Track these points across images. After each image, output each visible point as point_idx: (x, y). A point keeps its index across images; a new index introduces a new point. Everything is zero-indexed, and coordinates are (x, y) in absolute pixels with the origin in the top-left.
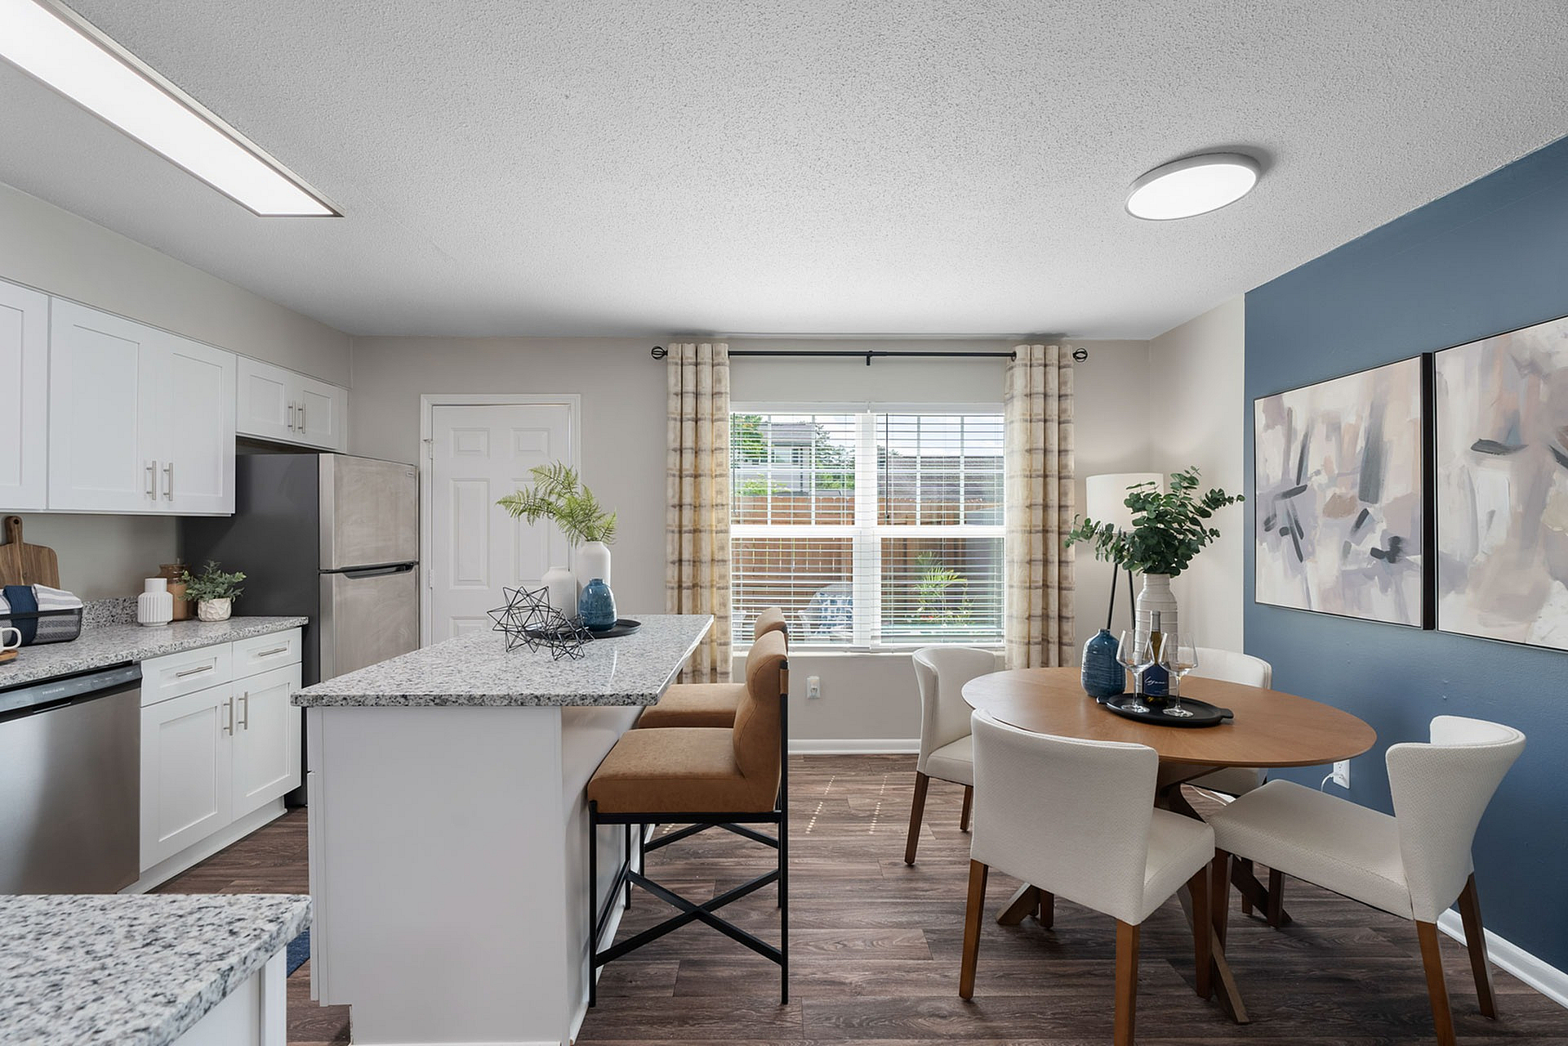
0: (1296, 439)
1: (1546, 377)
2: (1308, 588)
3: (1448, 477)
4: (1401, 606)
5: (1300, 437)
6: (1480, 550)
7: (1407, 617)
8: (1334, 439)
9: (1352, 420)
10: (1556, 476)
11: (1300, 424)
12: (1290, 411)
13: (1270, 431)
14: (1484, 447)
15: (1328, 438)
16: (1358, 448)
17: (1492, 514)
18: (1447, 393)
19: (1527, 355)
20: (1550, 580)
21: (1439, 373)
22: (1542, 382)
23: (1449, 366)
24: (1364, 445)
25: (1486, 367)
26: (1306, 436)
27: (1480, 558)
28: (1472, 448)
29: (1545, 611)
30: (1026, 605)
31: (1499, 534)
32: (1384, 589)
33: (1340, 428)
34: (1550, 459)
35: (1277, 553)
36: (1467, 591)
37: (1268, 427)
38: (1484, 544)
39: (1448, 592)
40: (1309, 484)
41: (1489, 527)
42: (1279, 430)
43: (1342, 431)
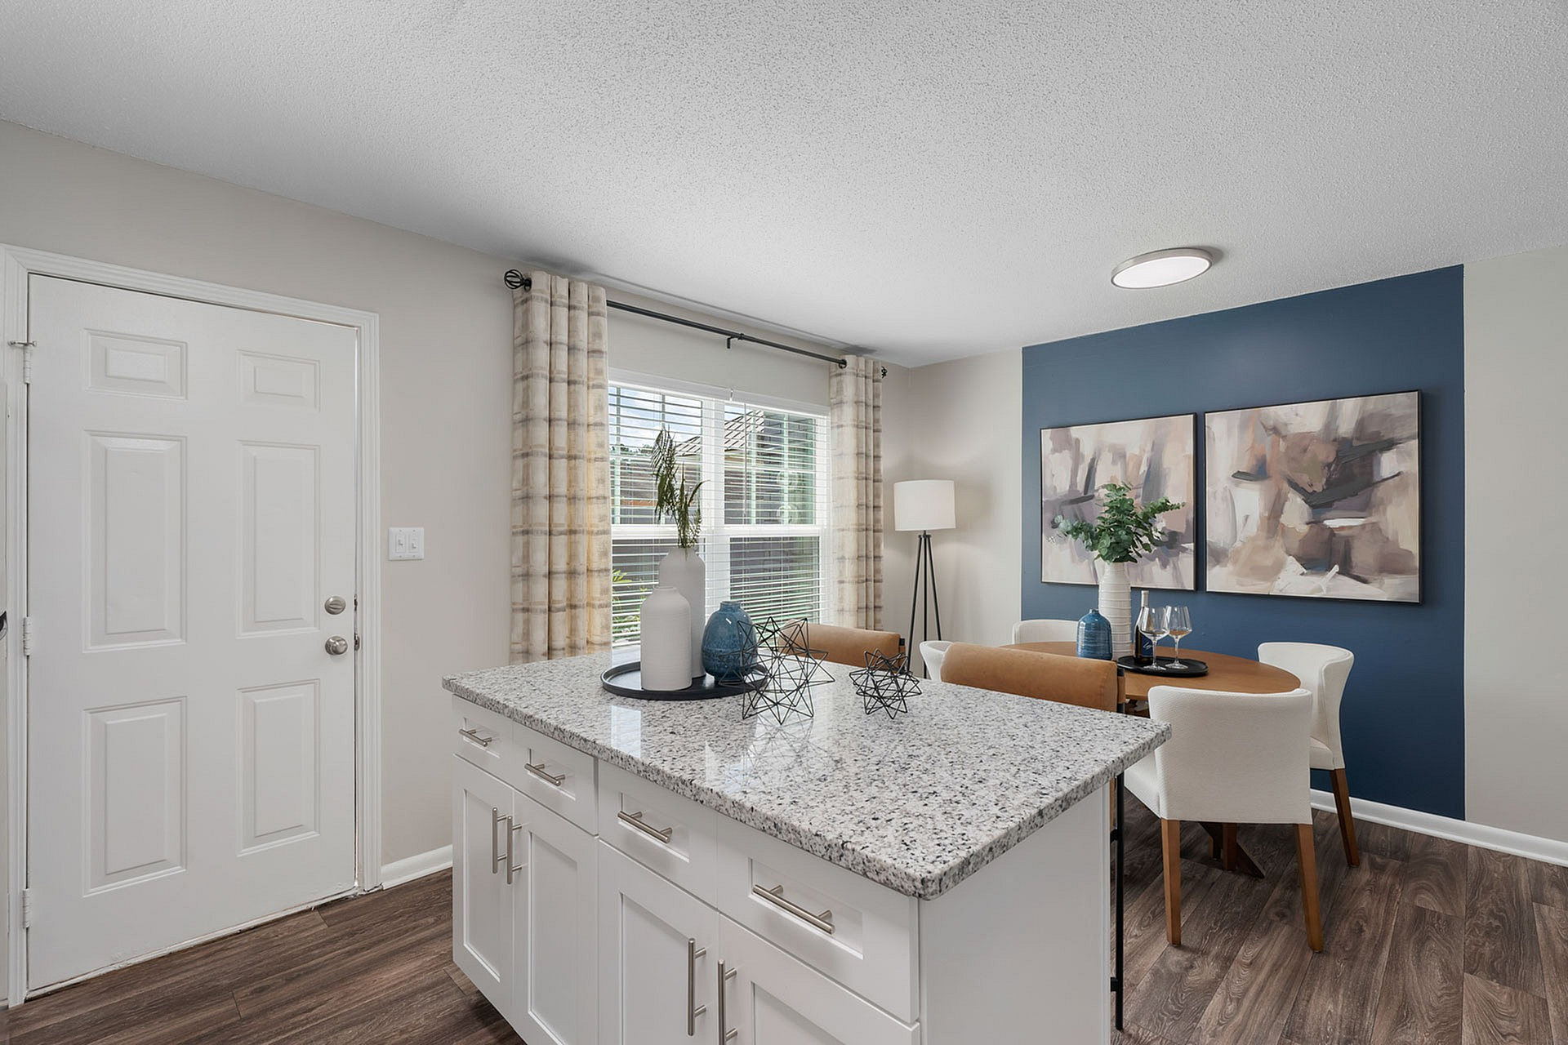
0: (1084, 461)
1: (1284, 437)
2: (1094, 569)
3: (1215, 493)
4: (1177, 575)
5: (1088, 460)
6: (1238, 539)
7: (1182, 584)
8: (1119, 463)
9: (1137, 451)
10: (1289, 495)
11: (1087, 451)
12: (1078, 441)
13: (1057, 454)
14: (1239, 475)
15: (1114, 462)
16: (1141, 472)
17: (1247, 517)
18: (1214, 440)
19: (1271, 423)
20: (1286, 556)
21: (1208, 427)
22: (1281, 440)
23: (1216, 423)
24: (1146, 469)
25: (1243, 427)
26: (1093, 460)
27: (1238, 544)
28: (1233, 476)
29: (1282, 575)
31: (1253, 528)
32: (1164, 565)
33: (1125, 456)
34: (1286, 485)
35: (1065, 545)
36: (1228, 565)
37: (1055, 451)
38: (1241, 536)
39: (1214, 566)
40: (1096, 494)
41: (1244, 525)
42: (1067, 455)
43: (1127, 459)
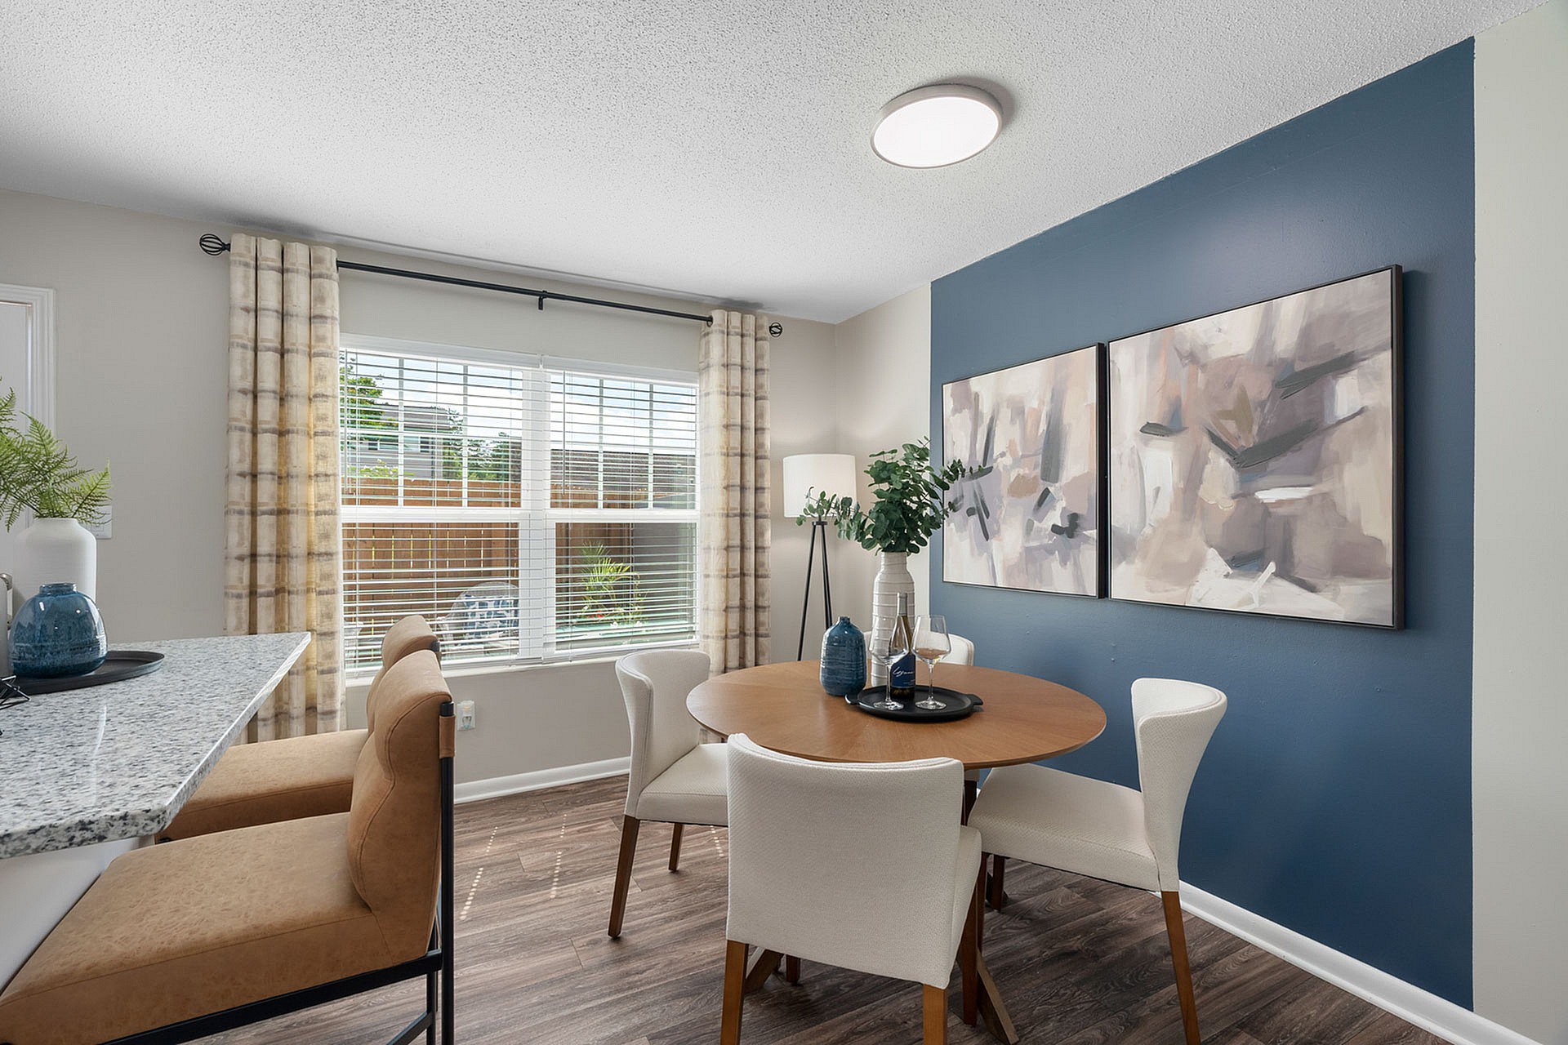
0: (983, 422)
1: (1203, 367)
2: (993, 566)
3: (1120, 457)
4: (1078, 578)
5: (987, 421)
6: (1147, 523)
7: (1084, 587)
8: (1018, 422)
9: (1035, 404)
10: (1211, 455)
11: (986, 408)
12: (977, 395)
13: (957, 415)
14: (1150, 429)
15: (1013, 421)
16: (1041, 431)
17: (1158, 490)
18: (1120, 380)
19: (1187, 347)
20: (1206, 547)
21: (1113, 361)
22: (1200, 371)
23: (1122, 355)
24: (1045, 428)
25: (1154, 356)
26: (992, 420)
27: (1147, 530)
28: (1141, 431)
29: (1201, 576)
30: (724, 595)
31: (1163, 508)
32: (1064, 562)
33: (1023, 412)
34: (1206, 439)
35: (965, 533)
36: (1136, 561)
37: (956, 411)
38: (1151, 518)
39: (1120, 562)
40: (995, 465)
41: (1155, 502)
42: (967, 414)
43: (1026, 416)
